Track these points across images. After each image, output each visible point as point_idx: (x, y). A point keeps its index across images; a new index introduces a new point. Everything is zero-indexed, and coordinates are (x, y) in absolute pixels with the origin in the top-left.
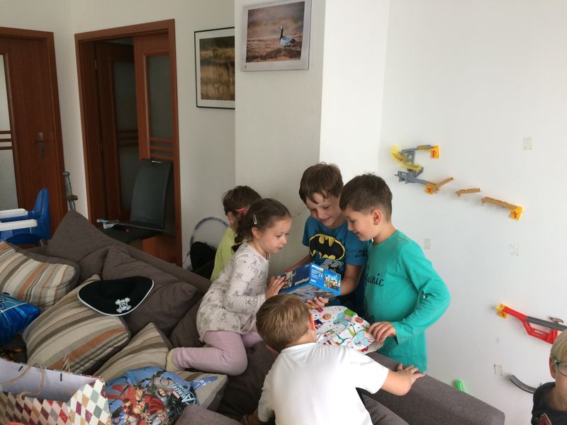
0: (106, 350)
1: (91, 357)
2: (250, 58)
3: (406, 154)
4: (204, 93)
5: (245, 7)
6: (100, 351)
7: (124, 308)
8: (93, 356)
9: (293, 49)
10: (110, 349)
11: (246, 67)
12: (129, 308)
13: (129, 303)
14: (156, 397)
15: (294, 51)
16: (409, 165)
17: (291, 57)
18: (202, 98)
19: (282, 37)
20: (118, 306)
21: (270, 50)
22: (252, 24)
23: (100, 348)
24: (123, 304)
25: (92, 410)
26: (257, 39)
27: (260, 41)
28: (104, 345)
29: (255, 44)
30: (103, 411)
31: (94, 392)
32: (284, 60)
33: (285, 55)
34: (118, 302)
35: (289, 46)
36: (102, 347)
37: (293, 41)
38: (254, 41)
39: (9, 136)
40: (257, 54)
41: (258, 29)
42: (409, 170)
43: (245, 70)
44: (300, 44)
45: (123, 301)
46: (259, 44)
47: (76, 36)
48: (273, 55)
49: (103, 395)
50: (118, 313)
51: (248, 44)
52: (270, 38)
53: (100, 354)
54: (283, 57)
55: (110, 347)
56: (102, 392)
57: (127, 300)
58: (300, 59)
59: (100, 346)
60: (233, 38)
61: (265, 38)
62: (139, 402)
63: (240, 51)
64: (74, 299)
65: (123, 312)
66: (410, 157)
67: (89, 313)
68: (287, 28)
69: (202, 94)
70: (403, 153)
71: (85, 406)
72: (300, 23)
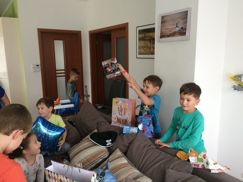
1: (94, 162)
2: (162, 36)
3: (237, 77)
4: (140, 52)
5: (160, 15)
6: (97, 160)
7: (109, 144)
9: (182, 31)
10: (101, 159)
11: (160, 40)
13: (111, 142)
15: (182, 32)
16: (239, 82)
17: (181, 35)
18: (139, 54)
19: (177, 26)
20: (107, 143)
21: (171, 33)
22: (163, 22)
24: (109, 142)
26: (165, 28)
27: (166, 29)
28: (99, 158)
29: (164, 31)
31: (95, 179)
32: (178, 36)
33: (178, 34)
34: (107, 141)
35: (180, 30)
37: (182, 28)
38: (164, 29)
39: (64, 71)
40: (165, 35)
41: (166, 24)
42: (239, 85)
43: (159, 42)
44: (185, 29)
45: (109, 141)
46: (166, 30)
47: (89, 32)
48: (173, 35)
50: (107, 146)
51: (161, 31)
52: (171, 27)
54: (177, 35)
55: (101, 158)
57: (110, 140)
58: (185, 36)
59: (97, 158)
60: (154, 29)
61: (169, 28)
63: (157, 34)
65: (109, 145)
66: (239, 79)
68: (179, 22)
69: (139, 53)
70: (235, 77)
72: (185, 20)
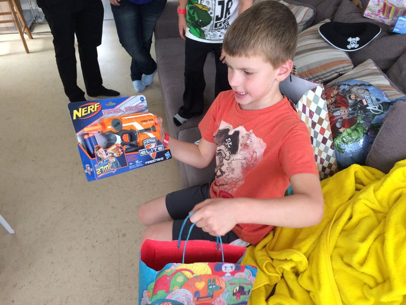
0: (333, 74)
1: (320, 77)
6: (328, 74)
7: (353, 46)
8: (322, 77)
10: (336, 75)
12: (357, 46)
13: (358, 42)
14: (346, 98)
20: (349, 43)
23: (329, 72)
24: (353, 42)
25: (314, 110)
30: (323, 110)
31: (316, 95)
34: (350, 40)
36: (331, 71)
45: (354, 39)
49: (322, 98)
50: (348, 49)
53: (328, 77)
56: (322, 96)
57: (358, 39)
59: (330, 70)
62: (332, 97)
64: (315, 32)
65: (352, 49)
67: (325, 44)
71: (309, 107)
